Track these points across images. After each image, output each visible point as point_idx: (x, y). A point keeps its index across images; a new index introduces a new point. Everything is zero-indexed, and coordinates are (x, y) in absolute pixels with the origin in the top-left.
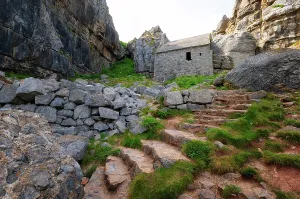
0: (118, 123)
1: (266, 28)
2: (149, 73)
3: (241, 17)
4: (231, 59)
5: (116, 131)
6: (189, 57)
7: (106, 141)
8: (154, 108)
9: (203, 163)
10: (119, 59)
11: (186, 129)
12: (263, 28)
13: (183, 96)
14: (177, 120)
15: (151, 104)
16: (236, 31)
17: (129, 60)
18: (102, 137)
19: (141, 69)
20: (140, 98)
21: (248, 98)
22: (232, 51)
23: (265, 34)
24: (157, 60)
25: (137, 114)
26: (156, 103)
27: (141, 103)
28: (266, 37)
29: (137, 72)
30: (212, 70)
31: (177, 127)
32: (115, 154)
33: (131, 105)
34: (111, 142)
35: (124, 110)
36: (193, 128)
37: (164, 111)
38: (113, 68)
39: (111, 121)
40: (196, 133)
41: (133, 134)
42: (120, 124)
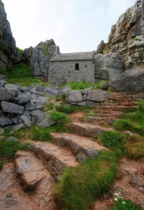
0: (23, 117)
1: (130, 54)
2: (44, 77)
3: (114, 44)
4: (107, 72)
5: (21, 125)
6: (77, 67)
7: (12, 135)
8: (58, 104)
9: (119, 151)
10: (15, 63)
11: (91, 121)
12: (128, 53)
13: (83, 94)
14: (80, 115)
15: (53, 101)
16: (110, 53)
17: (25, 65)
18: (6, 131)
19: (37, 73)
20: (42, 95)
21: (132, 98)
22: (108, 66)
23: (129, 58)
24: (52, 67)
25: (42, 109)
26: (58, 100)
27: (44, 99)
28: (130, 60)
29: (33, 76)
30: (93, 79)
31: (82, 121)
32: (25, 148)
33: (35, 100)
34: (18, 137)
35: (29, 105)
36: (98, 121)
37: (67, 106)
38: (9, 70)
39: (15, 115)
40: (101, 125)
41: (41, 128)
42: (25, 118)
